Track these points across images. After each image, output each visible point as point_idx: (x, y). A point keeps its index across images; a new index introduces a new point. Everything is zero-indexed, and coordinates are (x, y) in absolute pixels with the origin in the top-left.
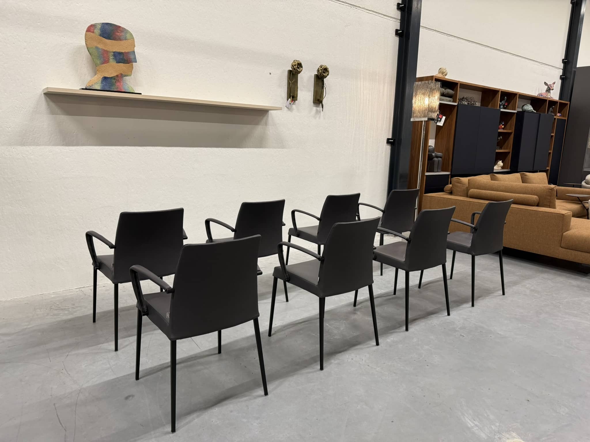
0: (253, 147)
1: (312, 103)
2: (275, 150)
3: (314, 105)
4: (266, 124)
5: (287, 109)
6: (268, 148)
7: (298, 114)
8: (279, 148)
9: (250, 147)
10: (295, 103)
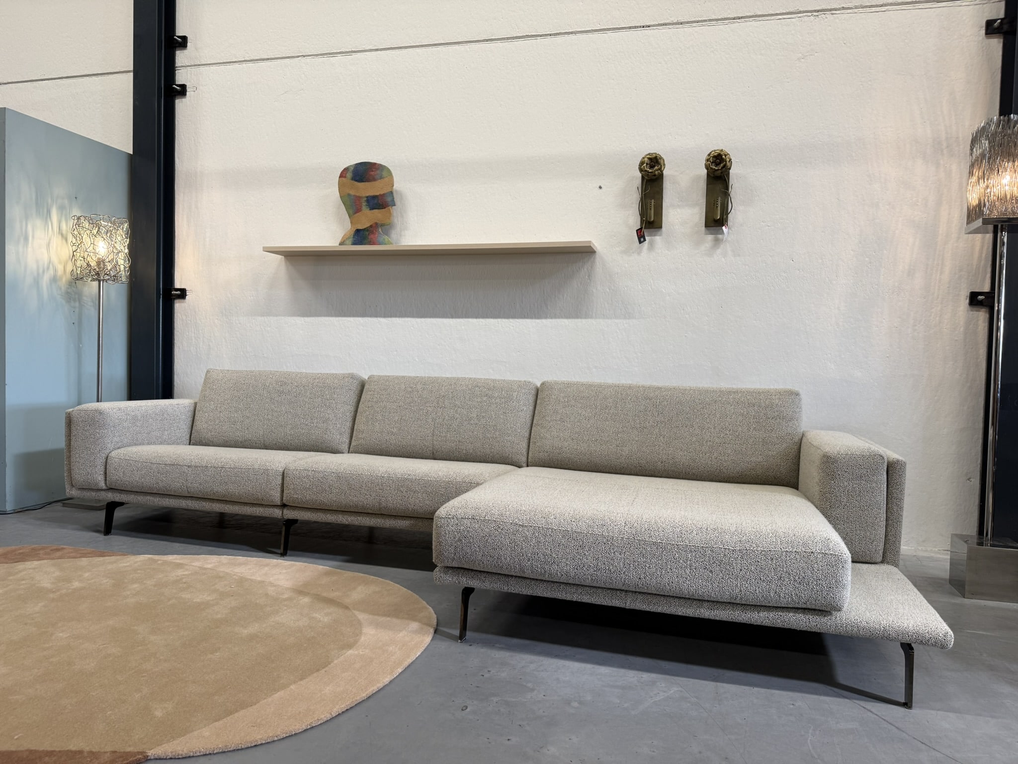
1: (704, 228)
2: (610, 321)
3: (708, 231)
8: (617, 318)
10: (659, 233)
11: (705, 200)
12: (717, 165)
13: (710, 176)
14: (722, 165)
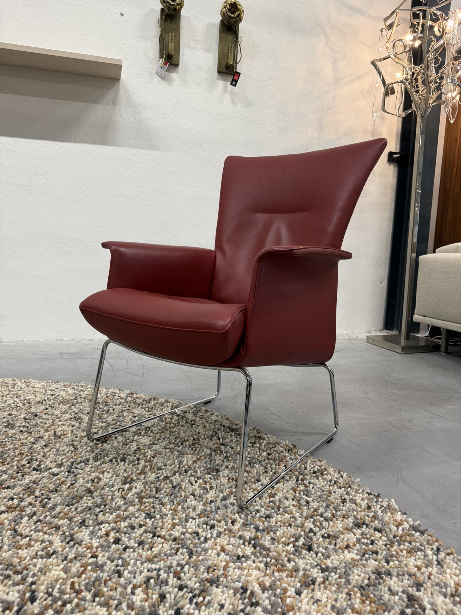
0: (87, 143)
1: (216, 72)
2: (135, 151)
3: (220, 77)
4: (114, 103)
5: (160, 80)
6: (117, 145)
7: (186, 90)
8: (142, 148)
9: (81, 142)
10: (176, 70)
11: (217, 47)
12: (232, 13)
13: (224, 23)
14: (237, 13)
